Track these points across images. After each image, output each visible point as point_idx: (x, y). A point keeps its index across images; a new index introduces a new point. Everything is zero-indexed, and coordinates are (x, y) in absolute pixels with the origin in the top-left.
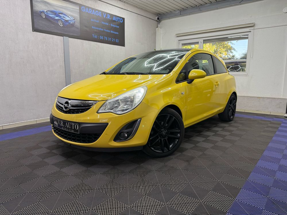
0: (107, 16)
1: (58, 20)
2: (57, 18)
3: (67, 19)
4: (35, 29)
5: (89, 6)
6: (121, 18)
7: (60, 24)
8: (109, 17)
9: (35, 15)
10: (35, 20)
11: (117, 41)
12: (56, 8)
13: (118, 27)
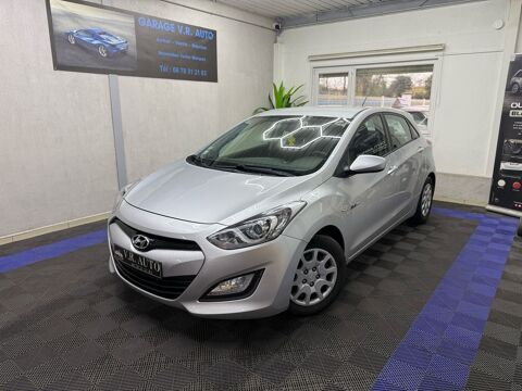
0: (184, 30)
1: (98, 46)
2: (96, 42)
3: (114, 42)
4: (58, 66)
5: (152, 15)
6: (209, 30)
7: (103, 53)
8: (188, 31)
9: (57, 40)
10: (57, 49)
11: (204, 73)
12: (93, 23)
13: (205, 48)
